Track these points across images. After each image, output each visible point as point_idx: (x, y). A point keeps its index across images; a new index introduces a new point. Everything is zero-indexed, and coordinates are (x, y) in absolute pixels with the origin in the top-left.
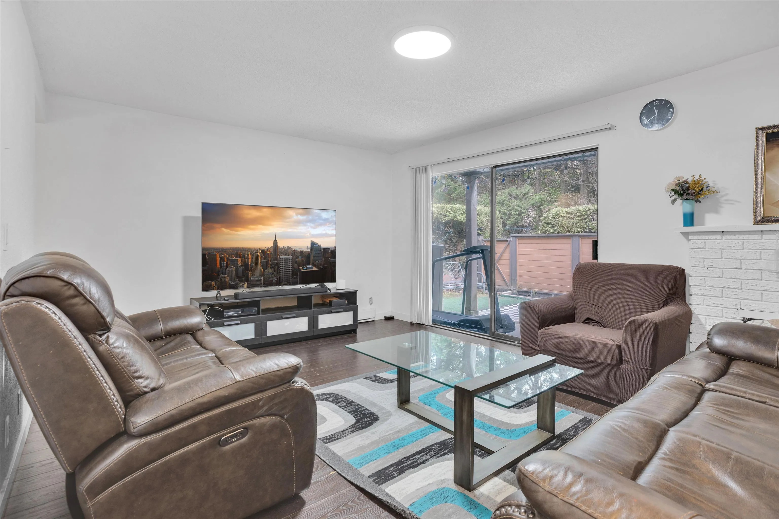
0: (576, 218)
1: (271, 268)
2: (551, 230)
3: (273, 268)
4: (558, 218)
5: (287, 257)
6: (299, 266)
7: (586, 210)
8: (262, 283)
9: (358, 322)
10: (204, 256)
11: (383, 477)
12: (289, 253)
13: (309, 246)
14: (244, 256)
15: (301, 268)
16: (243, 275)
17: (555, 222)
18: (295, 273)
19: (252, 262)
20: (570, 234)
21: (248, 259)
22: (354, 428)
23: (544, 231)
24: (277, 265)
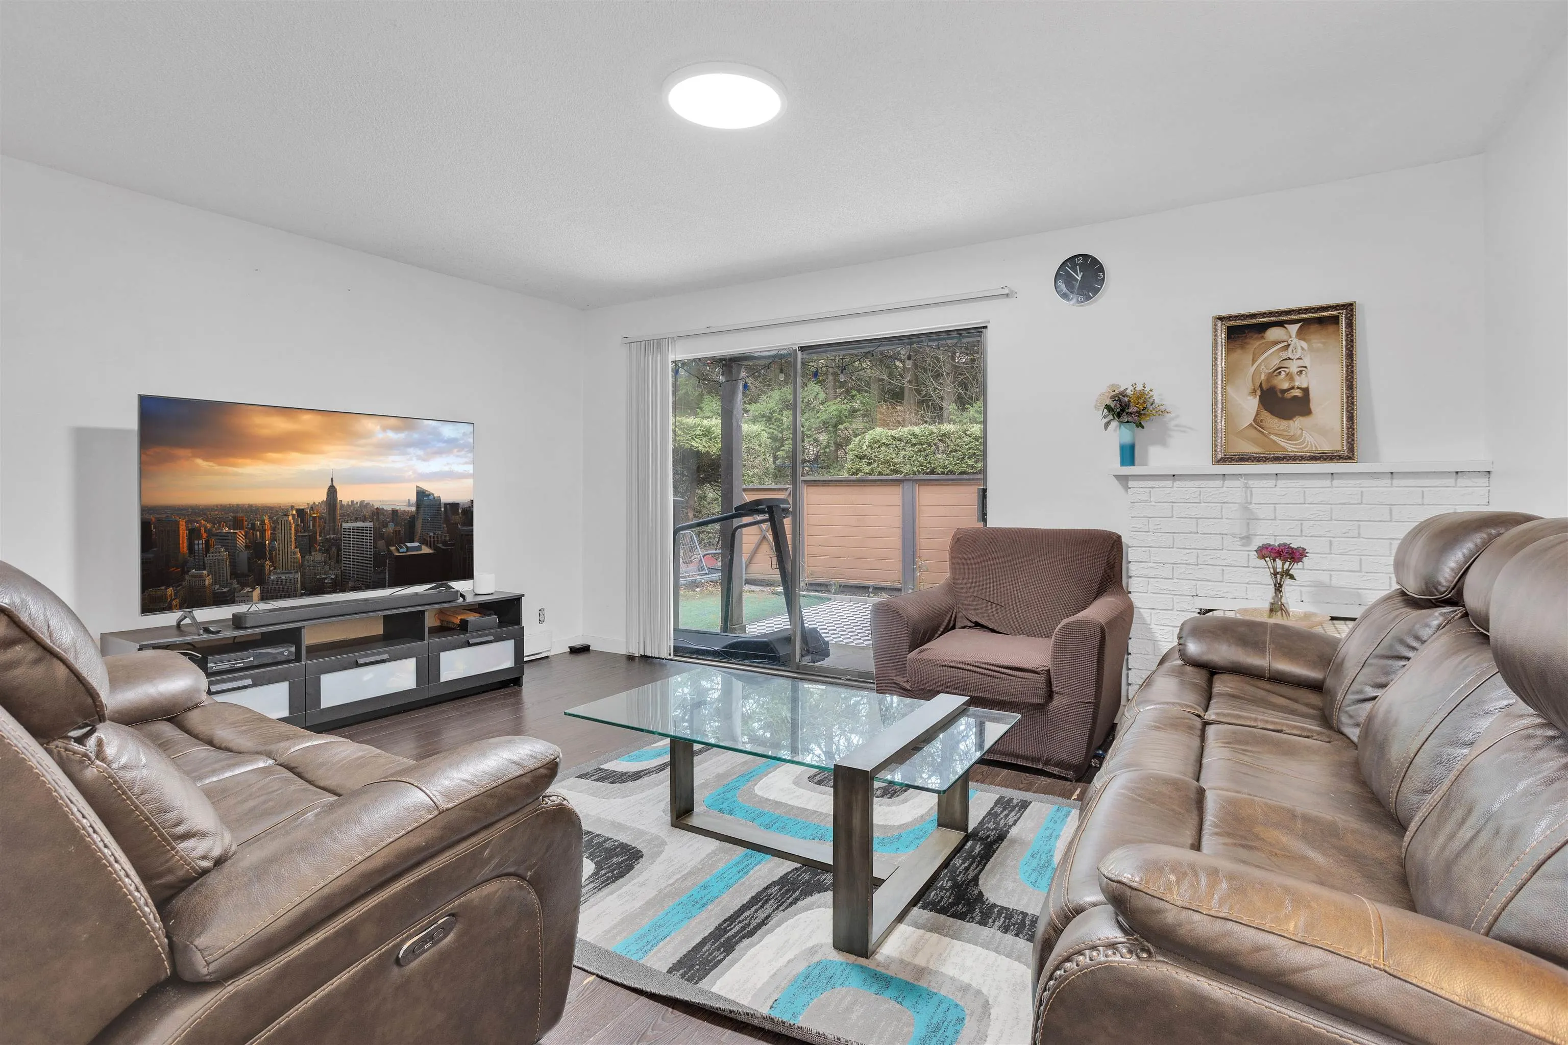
0: (909, 448)
1: (320, 550)
2: (867, 469)
3: (327, 551)
4: (879, 447)
5: (359, 524)
6: (389, 544)
7: (927, 433)
8: (299, 585)
9: (526, 659)
10: (145, 527)
11: (697, 967)
12: (365, 516)
13: (414, 499)
14: (253, 525)
15: (393, 548)
16: (250, 570)
17: (874, 454)
18: (379, 560)
19: (273, 539)
20: (899, 476)
21: (263, 532)
22: (599, 882)
23: (855, 471)
24: (337, 543)
